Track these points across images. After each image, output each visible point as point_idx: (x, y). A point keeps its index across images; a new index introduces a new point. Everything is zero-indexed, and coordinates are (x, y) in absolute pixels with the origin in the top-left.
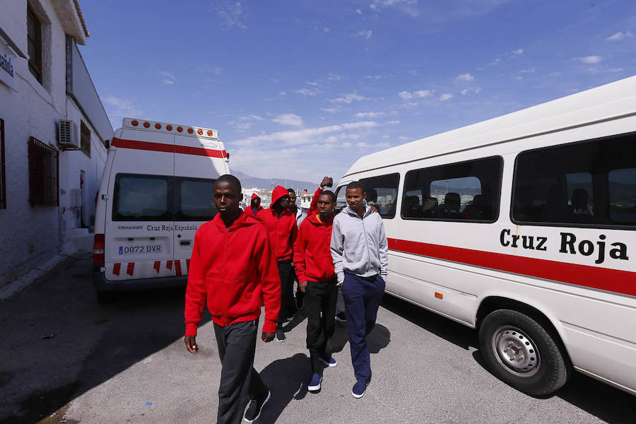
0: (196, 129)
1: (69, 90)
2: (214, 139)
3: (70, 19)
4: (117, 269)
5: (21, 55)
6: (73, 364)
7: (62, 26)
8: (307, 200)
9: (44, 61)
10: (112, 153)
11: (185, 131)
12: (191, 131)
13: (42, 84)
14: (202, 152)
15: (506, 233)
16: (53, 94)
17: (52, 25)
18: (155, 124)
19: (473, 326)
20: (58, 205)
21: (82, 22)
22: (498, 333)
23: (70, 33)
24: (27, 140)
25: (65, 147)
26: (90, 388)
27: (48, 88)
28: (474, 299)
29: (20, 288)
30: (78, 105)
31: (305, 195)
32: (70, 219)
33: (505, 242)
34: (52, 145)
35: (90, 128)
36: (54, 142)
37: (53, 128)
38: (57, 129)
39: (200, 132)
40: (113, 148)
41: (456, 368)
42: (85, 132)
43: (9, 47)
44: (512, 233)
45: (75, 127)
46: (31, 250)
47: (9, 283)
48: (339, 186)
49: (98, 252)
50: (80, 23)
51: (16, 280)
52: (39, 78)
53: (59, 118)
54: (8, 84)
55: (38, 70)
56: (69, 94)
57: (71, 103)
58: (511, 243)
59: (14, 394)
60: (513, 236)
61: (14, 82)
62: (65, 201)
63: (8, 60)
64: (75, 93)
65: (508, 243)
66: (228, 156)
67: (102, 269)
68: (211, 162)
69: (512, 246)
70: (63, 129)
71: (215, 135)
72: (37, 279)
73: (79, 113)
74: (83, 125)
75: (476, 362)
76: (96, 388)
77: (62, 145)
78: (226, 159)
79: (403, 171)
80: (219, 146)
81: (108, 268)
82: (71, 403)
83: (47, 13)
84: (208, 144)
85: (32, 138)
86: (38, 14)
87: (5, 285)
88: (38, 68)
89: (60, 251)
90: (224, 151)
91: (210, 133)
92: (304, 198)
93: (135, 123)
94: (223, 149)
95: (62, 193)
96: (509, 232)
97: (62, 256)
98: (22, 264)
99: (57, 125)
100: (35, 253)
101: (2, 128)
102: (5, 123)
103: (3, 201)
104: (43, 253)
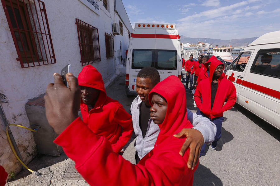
0: (165, 25)
1: (115, 9)
2: (173, 29)
4: (133, 87)
5: (101, 0)
8: (216, 52)
10: (131, 40)
11: (160, 27)
12: (163, 26)
13: (107, 10)
14: (168, 37)
18: (147, 25)
20: (114, 57)
24: (104, 34)
25: (115, 34)
27: (109, 11)
30: (118, 14)
31: (216, 49)
32: (118, 61)
34: (111, 34)
35: (122, 23)
36: (112, 33)
37: (111, 27)
39: (167, 26)
40: (131, 38)
42: (121, 25)
49: (127, 80)
52: (106, 7)
53: (112, 22)
54: (98, 14)
55: (105, 3)
56: (115, 11)
57: (116, 14)
61: (99, 12)
62: (116, 55)
63: (98, 4)
64: (117, 10)
66: (180, 37)
67: (129, 87)
68: (172, 42)
70: (114, 26)
71: (174, 27)
72: (110, 84)
73: (119, 18)
74: (120, 23)
77: (114, 33)
78: (179, 39)
80: (176, 33)
81: (130, 87)
85: (106, 33)
89: (115, 73)
90: (178, 35)
91: (172, 26)
92: (215, 50)
93: (139, 25)
95: (115, 52)
97: (116, 75)
98: (106, 79)
99: (112, 25)
100: (109, 75)
101: (98, 32)
102: (98, 30)
103: (100, 58)
104: (111, 74)
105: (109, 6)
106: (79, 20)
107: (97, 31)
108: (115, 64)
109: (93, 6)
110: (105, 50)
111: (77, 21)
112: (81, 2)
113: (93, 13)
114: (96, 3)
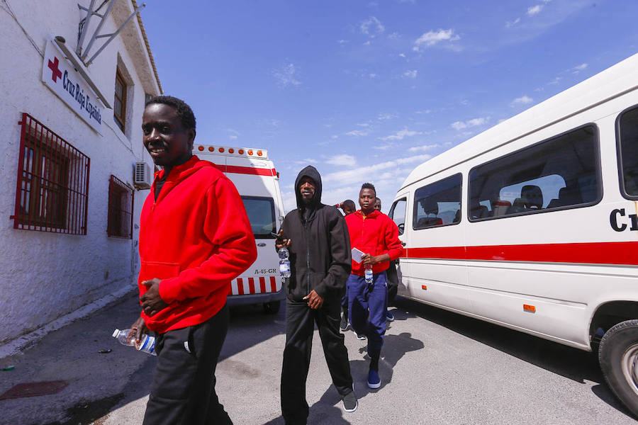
0: (246, 150)
2: (263, 159)
3: (149, 81)
5: (108, 106)
6: (121, 378)
7: (144, 87)
9: (127, 115)
11: (236, 152)
12: (241, 152)
13: (124, 133)
14: (252, 171)
15: (618, 214)
16: (132, 141)
17: (135, 86)
18: (208, 147)
19: (587, 346)
20: (131, 238)
21: (158, 82)
22: (631, 355)
23: (149, 93)
24: (108, 177)
25: (140, 186)
26: (131, 401)
27: (129, 137)
28: (583, 308)
29: (93, 309)
33: (620, 226)
34: (129, 184)
36: (131, 182)
37: (131, 170)
38: (134, 170)
39: (251, 153)
41: (571, 405)
43: (99, 100)
44: (627, 213)
45: (148, 168)
46: (106, 276)
47: (85, 305)
48: (395, 200)
50: (156, 83)
51: (92, 303)
52: (123, 128)
53: (135, 161)
54: (96, 129)
55: (121, 121)
58: (630, 225)
59: (64, 401)
60: (630, 216)
61: (101, 128)
63: (97, 110)
65: (624, 226)
66: (278, 175)
68: (261, 180)
69: (632, 229)
70: (138, 170)
71: (265, 154)
72: (109, 304)
75: (600, 400)
76: (136, 401)
77: (137, 185)
78: (276, 177)
79: (465, 171)
80: (269, 165)
82: (110, 414)
83: (132, 77)
84: (257, 163)
85: (112, 176)
86: (125, 78)
87: (82, 306)
88: (121, 119)
89: (132, 281)
90: (274, 170)
91: (260, 154)
94: (273, 168)
95: (135, 228)
96: (622, 212)
97: (133, 285)
98: (97, 288)
99: (134, 167)
100: (109, 280)
101: (88, 166)
102: (91, 161)
103: (85, 228)
104: (116, 281)
105: (130, 127)
106: (31, 118)
107: (85, 161)
108: (133, 258)
109: (84, 109)
110: (107, 216)
111: (24, 119)
112: (48, 88)
113: (83, 123)
114: (93, 106)
